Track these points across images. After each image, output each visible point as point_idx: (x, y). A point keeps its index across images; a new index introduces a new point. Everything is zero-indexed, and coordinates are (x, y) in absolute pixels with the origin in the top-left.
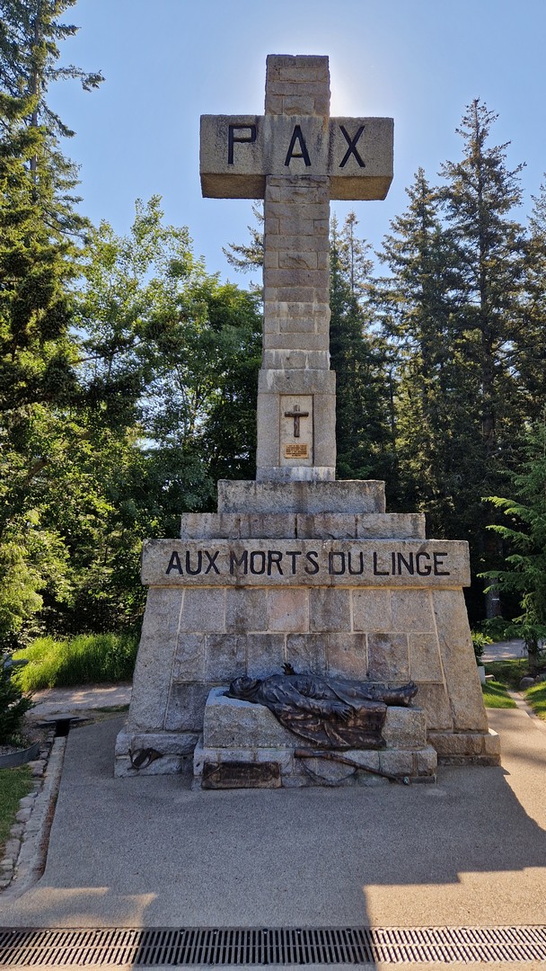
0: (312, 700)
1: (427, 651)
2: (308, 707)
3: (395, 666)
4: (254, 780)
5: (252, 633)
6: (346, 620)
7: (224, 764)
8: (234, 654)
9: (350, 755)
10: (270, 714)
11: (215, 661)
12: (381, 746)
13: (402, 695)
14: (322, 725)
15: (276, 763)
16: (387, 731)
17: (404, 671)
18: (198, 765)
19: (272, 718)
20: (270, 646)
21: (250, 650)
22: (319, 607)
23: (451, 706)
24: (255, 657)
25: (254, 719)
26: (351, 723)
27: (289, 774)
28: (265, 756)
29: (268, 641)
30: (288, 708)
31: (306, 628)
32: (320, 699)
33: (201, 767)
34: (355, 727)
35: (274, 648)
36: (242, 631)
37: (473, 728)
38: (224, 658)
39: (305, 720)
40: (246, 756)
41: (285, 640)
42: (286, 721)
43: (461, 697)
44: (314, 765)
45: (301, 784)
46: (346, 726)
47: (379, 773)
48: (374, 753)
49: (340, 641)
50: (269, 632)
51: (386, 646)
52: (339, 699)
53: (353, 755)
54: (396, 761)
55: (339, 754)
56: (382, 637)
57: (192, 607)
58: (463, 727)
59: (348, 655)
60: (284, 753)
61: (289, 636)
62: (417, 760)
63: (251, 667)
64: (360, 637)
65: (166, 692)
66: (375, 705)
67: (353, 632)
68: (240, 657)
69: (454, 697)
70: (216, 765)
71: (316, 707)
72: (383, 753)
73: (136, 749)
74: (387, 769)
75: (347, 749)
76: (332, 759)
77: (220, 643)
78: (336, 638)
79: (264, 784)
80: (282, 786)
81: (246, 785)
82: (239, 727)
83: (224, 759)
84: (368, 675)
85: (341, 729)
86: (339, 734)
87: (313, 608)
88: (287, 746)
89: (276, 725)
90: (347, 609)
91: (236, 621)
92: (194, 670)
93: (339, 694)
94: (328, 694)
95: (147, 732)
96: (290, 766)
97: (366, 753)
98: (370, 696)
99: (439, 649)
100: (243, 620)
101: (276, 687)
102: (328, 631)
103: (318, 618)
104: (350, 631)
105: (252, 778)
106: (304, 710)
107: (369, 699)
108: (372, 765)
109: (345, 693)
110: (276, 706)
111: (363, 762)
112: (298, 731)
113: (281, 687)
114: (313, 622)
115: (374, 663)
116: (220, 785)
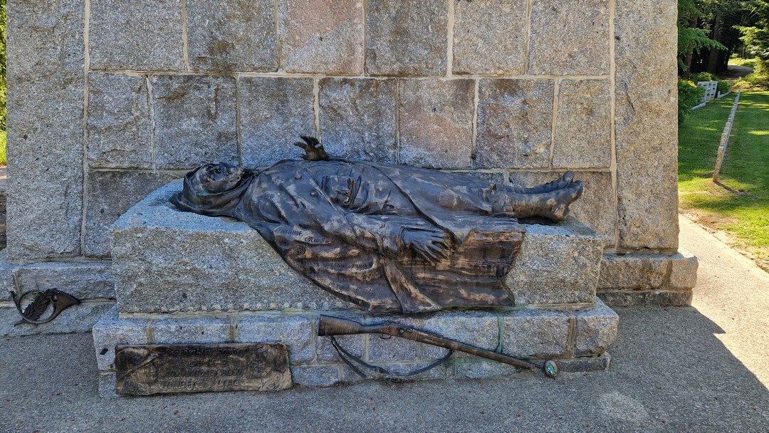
0: (359, 219)
1: (590, 112)
2: (348, 233)
3: (526, 141)
4: (233, 378)
5: (247, 75)
6: (440, 51)
7: (163, 351)
8: (212, 117)
9: (438, 325)
10: (266, 246)
11: (174, 130)
12: (504, 305)
13: (551, 201)
14: (381, 270)
15: (278, 346)
16: (518, 277)
17: (541, 150)
18: (104, 351)
19: (270, 253)
20: (284, 102)
21: (244, 110)
22: (386, 24)
23: (620, 209)
24: (255, 124)
25: (230, 257)
26: (444, 264)
27: (308, 362)
28: (253, 331)
29: (280, 92)
30: (306, 235)
31: (358, 67)
32: (378, 213)
33: (111, 356)
34: (452, 270)
35: (294, 105)
36: (226, 71)
37: (651, 245)
38: (190, 124)
39: (343, 258)
40: (213, 333)
41: (316, 90)
42: (301, 261)
43: (639, 195)
44: (362, 345)
45: (333, 380)
46: (434, 270)
47: (498, 356)
48: (489, 319)
49: (425, 94)
50: (281, 74)
51: (513, 104)
52: (419, 213)
53: (446, 326)
54: (534, 334)
55: (416, 323)
56: (507, 86)
57: (110, 15)
58: (636, 244)
59: (440, 121)
60: (296, 324)
61: (323, 83)
62: (574, 331)
63: (246, 141)
64: (465, 86)
65: (75, 189)
66: (498, 226)
67: (450, 77)
68: (223, 123)
69: (628, 194)
70: (142, 352)
71: (368, 235)
72: (508, 320)
73: (25, 290)
74: (513, 350)
75: (432, 314)
76: (402, 332)
77: (181, 95)
78: (418, 87)
79: (255, 384)
80: (295, 386)
81: (216, 387)
82: (195, 273)
83: (161, 339)
84: (473, 157)
85: (421, 275)
86: (416, 285)
87: (373, 27)
88: (306, 308)
89: (280, 267)
90: (441, 29)
91: (211, 51)
92: (128, 147)
93: (420, 204)
94: (397, 202)
95: (49, 259)
96: (311, 348)
97: (471, 321)
98: (486, 207)
99: (612, 109)
100: (224, 47)
101: (281, 188)
102: (402, 74)
103: (383, 46)
104: (444, 74)
105: (227, 373)
106: (341, 240)
107: (484, 213)
108: (484, 343)
109: (434, 200)
110: (277, 231)
111: (465, 337)
112: (327, 282)
113: (291, 189)
114: (371, 55)
115: (489, 134)
116: (155, 388)
